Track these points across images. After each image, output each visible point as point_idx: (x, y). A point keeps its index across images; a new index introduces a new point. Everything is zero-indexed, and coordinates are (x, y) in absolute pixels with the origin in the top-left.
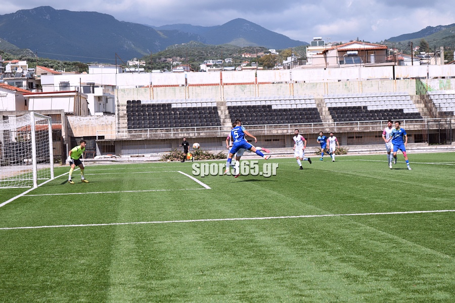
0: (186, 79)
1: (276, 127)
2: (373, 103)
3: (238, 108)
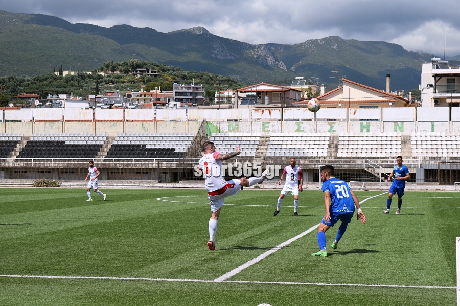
1: (55, 161)
2: (151, 143)
3: (36, 142)
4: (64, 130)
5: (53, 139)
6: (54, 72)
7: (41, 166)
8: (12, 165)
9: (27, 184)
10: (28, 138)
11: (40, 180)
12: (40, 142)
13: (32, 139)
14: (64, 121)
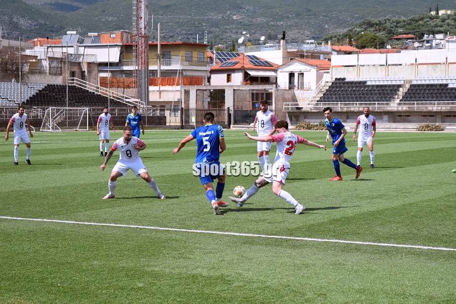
0: (387, 61)
1: (438, 104)
3: (419, 85)
4: (447, 72)
5: (436, 82)
6: (430, 11)
7: (425, 110)
8: (395, 109)
9: (411, 128)
10: (411, 81)
11: (424, 124)
12: (423, 85)
13: (414, 83)
14: (447, 63)
